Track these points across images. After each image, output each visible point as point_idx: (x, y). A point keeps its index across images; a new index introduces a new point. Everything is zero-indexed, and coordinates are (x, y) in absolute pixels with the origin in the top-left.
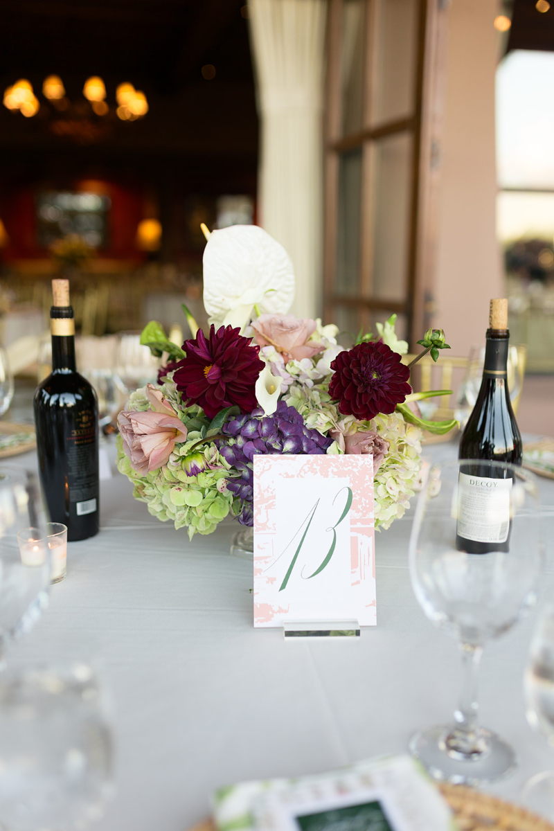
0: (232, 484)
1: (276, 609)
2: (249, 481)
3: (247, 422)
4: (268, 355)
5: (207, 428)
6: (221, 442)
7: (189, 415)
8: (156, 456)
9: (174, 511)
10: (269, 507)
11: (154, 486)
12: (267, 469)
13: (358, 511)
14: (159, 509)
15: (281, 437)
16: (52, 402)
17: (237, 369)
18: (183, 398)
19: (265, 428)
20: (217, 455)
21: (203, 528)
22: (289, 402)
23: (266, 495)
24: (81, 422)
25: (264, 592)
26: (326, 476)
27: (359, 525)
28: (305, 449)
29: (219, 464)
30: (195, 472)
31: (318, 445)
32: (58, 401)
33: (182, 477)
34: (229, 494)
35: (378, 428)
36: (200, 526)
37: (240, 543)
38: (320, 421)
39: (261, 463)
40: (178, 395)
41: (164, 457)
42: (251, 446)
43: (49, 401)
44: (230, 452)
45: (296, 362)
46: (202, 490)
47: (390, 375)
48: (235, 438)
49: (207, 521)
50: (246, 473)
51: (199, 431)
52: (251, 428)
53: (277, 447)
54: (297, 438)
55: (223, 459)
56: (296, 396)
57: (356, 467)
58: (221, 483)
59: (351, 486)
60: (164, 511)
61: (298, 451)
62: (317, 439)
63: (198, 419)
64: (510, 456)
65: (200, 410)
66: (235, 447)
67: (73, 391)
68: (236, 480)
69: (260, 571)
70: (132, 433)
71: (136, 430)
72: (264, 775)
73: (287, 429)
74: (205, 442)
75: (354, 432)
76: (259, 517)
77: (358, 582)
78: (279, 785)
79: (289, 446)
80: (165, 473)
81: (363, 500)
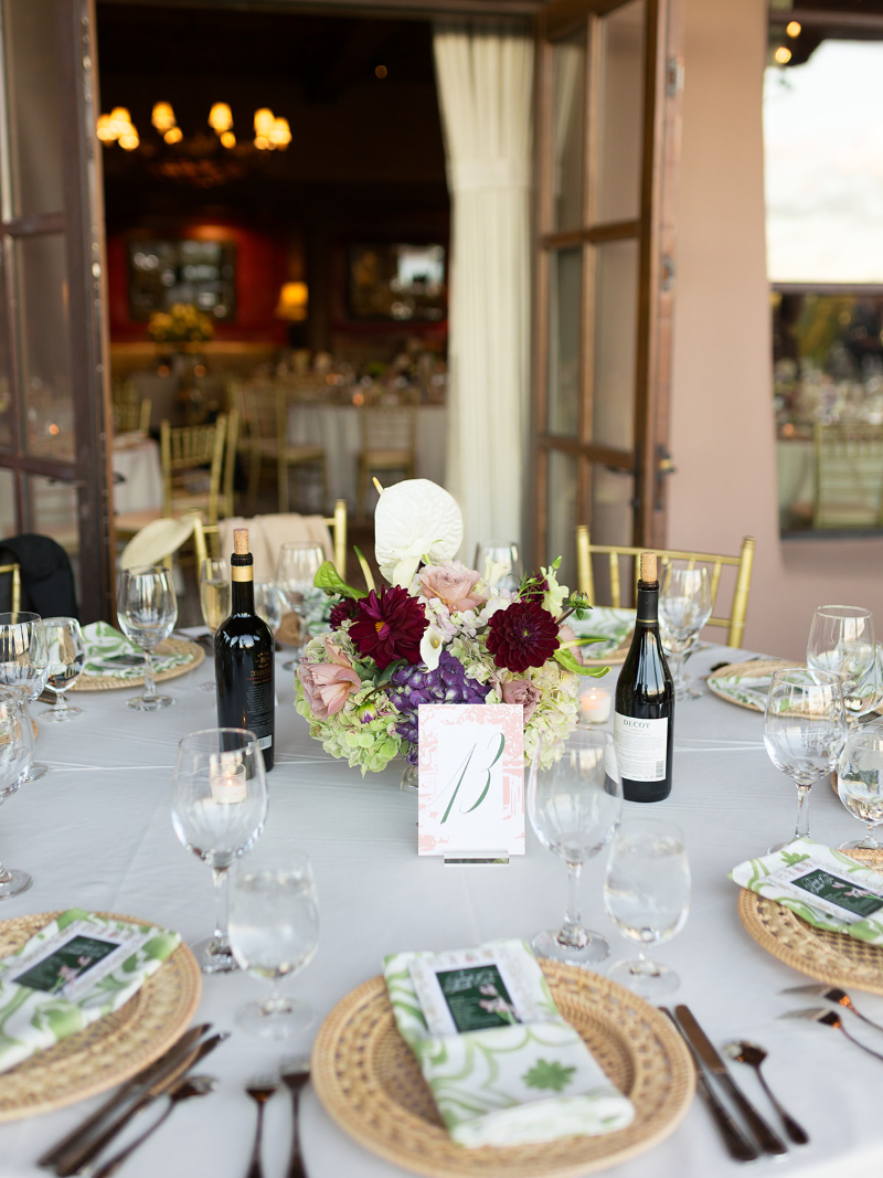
0: (400, 728)
1: (437, 839)
2: (415, 726)
3: (414, 672)
4: (434, 606)
5: (379, 678)
6: (391, 690)
7: (362, 664)
8: (334, 705)
9: (348, 751)
10: (432, 750)
11: (330, 728)
12: (431, 717)
13: (509, 754)
14: (334, 748)
15: (444, 687)
16: (232, 643)
17: (405, 627)
18: (357, 649)
19: (429, 679)
20: (387, 703)
21: (376, 767)
22: (453, 652)
23: (430, 740)
24: (259, 663)
25: (427, 825)
26: (482, 723)
27: (510, 767)
28: (465, 696)
29: (389, 710)
30: (368, 719)
31: (477, 694)
32: (237, 643)
33: (356, 722)
34: (398, 737)
35: (532, 677)
36: (374, 765)
37: (409, 779)
38: (479, 671)
39: (425, 712)
40: (352, 646)
41: (341, 704)
42: (417, 695)
43: (230, 641)
44: (398, 699)
45: (459, 613)
46: (374, 734)
47: (539, 633)
48: (403, 687)
49: (378, 761)
50: (413, 719)
51: (371, 679)
52: (417, 679)
53: (440, 695)
54: (459, 687)
55: (393, 705)
56: (458, 647)
57: (508, 715)
58: (391, 727)
59: (503, 732)
60: (339, 750)
61: (459, 700)
62: (476, 688)
63: (370, 670)
64: (661, 697)
65: (372, 660)
66: (403, 695)
67: (252, 633)
68: (404, 725)
69: (424, 806)
70: (312, 683)
71: (316, 682)
72: (417, 949)
73: (449, 679)
74: (377, 690)
75: (510, 681)
76: (422, 760)
77: (509, 817)
78: (427, 955)
79: (451, 694)
80: (341, 718)
81: (514, 744)
